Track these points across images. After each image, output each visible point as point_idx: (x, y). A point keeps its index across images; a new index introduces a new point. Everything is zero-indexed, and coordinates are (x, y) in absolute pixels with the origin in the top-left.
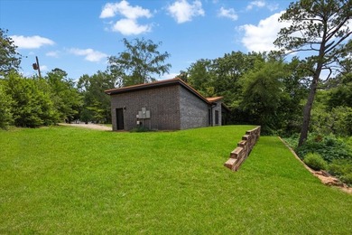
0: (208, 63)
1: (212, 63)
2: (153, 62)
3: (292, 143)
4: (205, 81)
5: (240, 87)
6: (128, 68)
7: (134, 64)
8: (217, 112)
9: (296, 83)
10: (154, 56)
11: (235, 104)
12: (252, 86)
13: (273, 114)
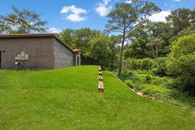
0: (72, 31)
1: (74, 31)
2: (36, 25)
3: (115, 74)
4: (70, 40)
5: (89, 45)
6: (14, 25)
7: (20, 24)
8: (78, 57)
9: (113, 46)
10: (36, 21)
11: (87, 54)
12: (95, 45)
13: (105, 60)
